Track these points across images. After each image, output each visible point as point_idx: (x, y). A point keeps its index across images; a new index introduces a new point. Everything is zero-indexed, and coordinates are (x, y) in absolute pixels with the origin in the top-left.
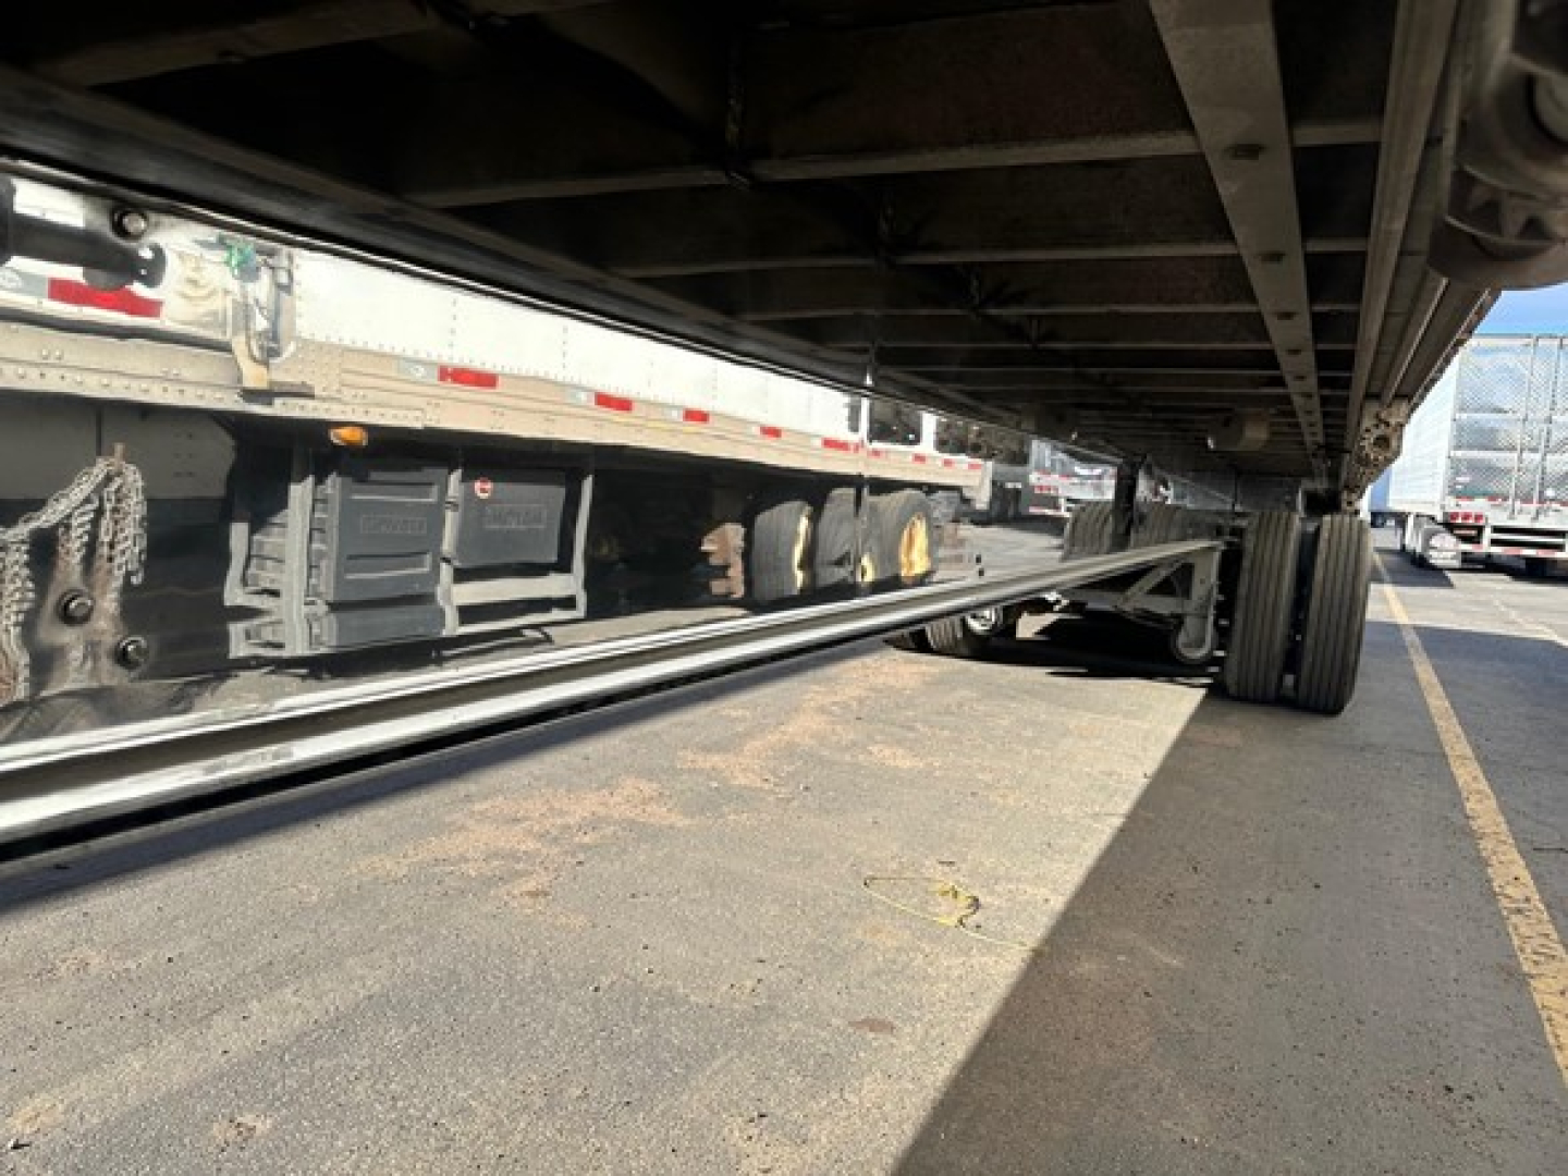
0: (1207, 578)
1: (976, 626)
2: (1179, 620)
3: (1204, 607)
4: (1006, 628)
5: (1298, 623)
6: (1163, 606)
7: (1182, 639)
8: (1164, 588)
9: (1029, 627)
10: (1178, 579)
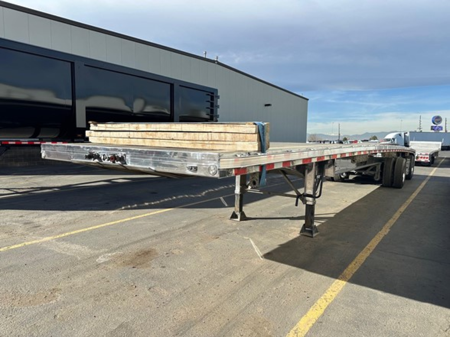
0: (379, 167)
1: (342, 176)
2: (374, 175)
3: (378, 172)
4: (347, 177)
5: (393, 173)
6: (372, 173)
7: (375, 178)
8: (372, 170)
9: (351, 177)
10: (374, 169)
